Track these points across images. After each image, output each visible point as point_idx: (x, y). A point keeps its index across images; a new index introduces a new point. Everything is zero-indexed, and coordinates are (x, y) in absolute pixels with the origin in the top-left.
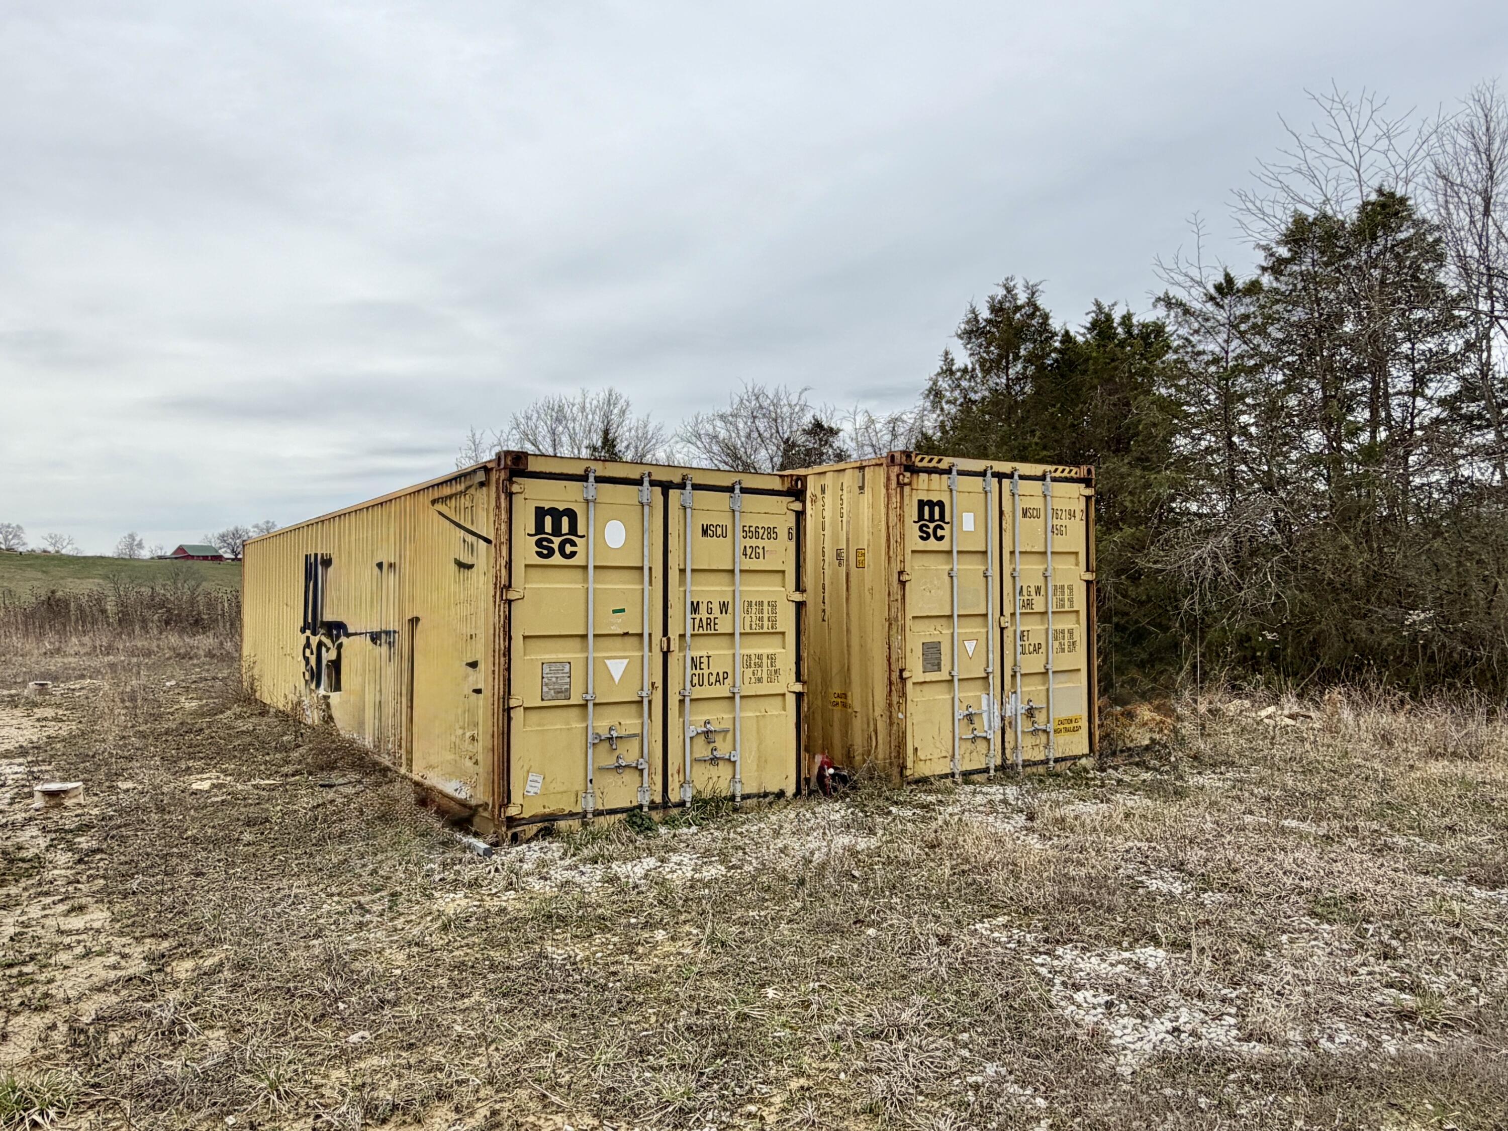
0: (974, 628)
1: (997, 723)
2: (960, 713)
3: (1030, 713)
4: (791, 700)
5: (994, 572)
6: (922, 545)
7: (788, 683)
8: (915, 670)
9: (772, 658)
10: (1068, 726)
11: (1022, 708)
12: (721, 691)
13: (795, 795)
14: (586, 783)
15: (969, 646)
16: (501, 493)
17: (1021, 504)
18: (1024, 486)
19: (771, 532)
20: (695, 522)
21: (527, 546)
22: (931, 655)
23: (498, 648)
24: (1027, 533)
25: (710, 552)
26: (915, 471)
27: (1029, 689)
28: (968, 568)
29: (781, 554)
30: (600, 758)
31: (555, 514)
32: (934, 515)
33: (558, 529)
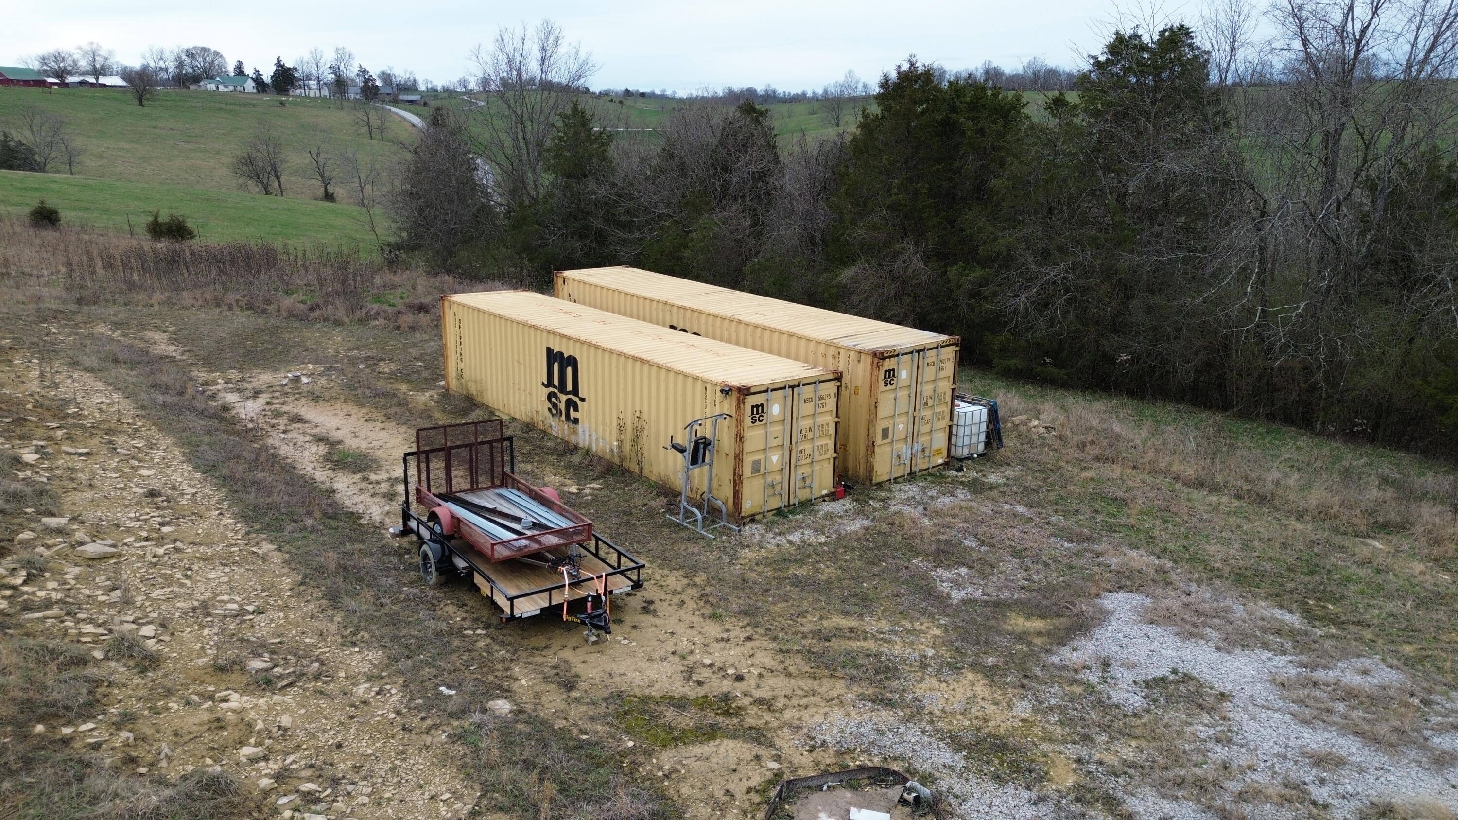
0: (904, 419)
1: (909, 455)
2: (895, 454)
3: (923, 450)
4: (832, 461)
5: (913, 395)
6: (885, 389)
7: (831, 454)
8: (879, 440)
9: (826, 445)
10: (938, 452)
11: (920, 448)
12: (809, 461)
13: (833, 497)
14: (765, 501)
15: (901, 426)
16: (740, 403)
17: (927, 361)
18: (929, 353)
19: (828, 396)
20: (803, 398)
21: (748, 420)
22: (885, 433)
23: (739, 458)
24: (929, 373)
25: (807, 409)
26: (884, 359)
27: (923, 440)
28: (903, 394)
29: (831, 404)
30: (770, 491)
31: (757, 406)
32: (890, 375)
33: (758, 411)
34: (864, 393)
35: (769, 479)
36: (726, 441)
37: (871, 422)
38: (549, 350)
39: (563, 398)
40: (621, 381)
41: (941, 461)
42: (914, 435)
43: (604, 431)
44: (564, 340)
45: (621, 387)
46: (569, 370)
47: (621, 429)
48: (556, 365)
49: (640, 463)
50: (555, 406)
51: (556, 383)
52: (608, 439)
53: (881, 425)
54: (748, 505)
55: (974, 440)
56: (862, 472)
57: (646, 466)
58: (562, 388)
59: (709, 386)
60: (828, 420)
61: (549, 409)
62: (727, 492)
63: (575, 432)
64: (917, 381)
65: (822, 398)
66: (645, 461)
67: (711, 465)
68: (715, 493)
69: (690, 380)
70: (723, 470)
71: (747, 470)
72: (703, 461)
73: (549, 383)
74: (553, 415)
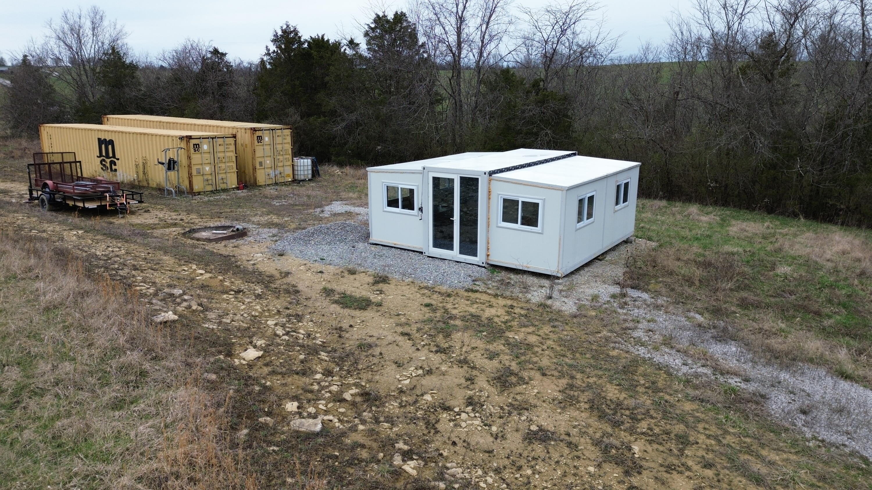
0: (269, 158)
1: (274, 175)
2: (267, 174)
3: (280, 173)
4: (236, 173)
5: (272, 149)
6: (258, 144)
7: (235, 170)
8: (258, 166)
9: (232, 166)
10: (288, 176)
12: (224, 172)
13: (238, 188)
14: (204, 187)
15: (268, 162)
16: (188, 142)
17: (277, 134)
18: (278, 131)
19: (230, 144)
20: (218, 143)
21: (192, 150)
22: (261, 164)
23: (190, 166)
24: (279, 140)
25: (221, 149)
26: (256, 131)
27: (280, 169)
28: (267, 148)
29: (232, 148)
30: (206, 183)
31: (196, 145)
32: (260, 139)
33: (197, 147)
34: (249, 146)
35: (206, 177)
36: (182, 160)
37: (253, 158)
38: (99, 139)
39: (108, 161)
40: (135, 145)
41: (290, 180)
42: (275, 167)
43: (130, 171)
44: (106, 133)
45: (136, 148)
46: (110, 147)
47: (137, 166)
48: (103, 146)
49: (147, 180)
50: (104, 165)
51: (104, 154)
52: (132, 174)
53: (258, 161)
54: (197, 187)
55: (306, 173)
56: (252, 181)
57: (150, 182)
58: (107, 156)
59: (174, 138)
60: (233, 155)
61: (102, 168)
62: (187, 183)
63: (116, 176)
64: (273, 144)
65: (227, 145)
66: (150, 179)
67: (178, 171)
68: (181, 184)
69: (166, 138)
70: (184, 174)
71: (194, 172)
72: (174, 169)
73: (101, 155)
74: (104, 170)
